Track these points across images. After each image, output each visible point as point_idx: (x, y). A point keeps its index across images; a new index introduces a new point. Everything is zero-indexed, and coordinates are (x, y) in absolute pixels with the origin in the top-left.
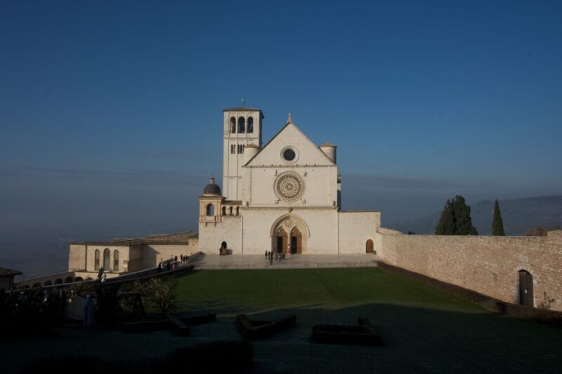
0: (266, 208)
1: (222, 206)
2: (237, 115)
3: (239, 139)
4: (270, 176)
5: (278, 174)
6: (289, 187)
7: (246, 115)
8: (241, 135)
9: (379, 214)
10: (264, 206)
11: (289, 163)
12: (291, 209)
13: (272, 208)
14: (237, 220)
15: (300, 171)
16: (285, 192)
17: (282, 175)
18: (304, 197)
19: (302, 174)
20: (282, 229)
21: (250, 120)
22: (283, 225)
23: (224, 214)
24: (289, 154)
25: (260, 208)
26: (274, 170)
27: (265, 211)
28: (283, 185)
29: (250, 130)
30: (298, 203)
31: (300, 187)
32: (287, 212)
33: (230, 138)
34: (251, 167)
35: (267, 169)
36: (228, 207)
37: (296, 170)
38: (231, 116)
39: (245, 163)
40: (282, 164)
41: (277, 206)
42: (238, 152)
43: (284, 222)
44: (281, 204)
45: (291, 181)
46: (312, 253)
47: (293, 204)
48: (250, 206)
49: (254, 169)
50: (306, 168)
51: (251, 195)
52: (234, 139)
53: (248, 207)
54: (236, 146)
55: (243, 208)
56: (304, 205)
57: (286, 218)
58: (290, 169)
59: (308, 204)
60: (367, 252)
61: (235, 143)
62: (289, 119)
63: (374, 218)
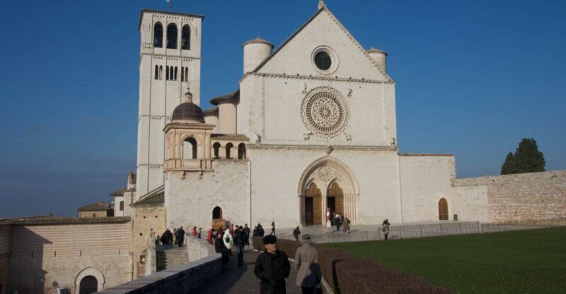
0: (289, 147)
1: (213, 142)
2: (165, 20)
3: (169, 57)
4: (295, 92)
5: (308, 91)
6: (325, 113)
7: (180, 22)
8: (171, 52)
9: (453, 158)
10: (286, 143)
11: (324, 72)
12: (331, 149)
13: (300, 147)
14: (240, 166)
15: (342, 88)
16: (319, 119)
17: (314, 92)
18: (348, 130)
19: (345, 93)
20: (313, 185)
21: (186, 30)
22: (315, 175)
23: (217, 157)
24: (322, 60)
25: (281, 147)
26: (302, 82)
27: (288, 152)
28: (315, 109)
29: (186, 46)
30: (339, 139)
31: (341, 114)
32: (324, 154)
33: (153, 55)
34: (264, 75)
35: (289, 81)
36: (223, 143)
37: (335, 85)
38: (156, 20)
39: (253, 69)
40: (314, 75)
41: (307, 143)
42: (167, 78)
43: (316, 171)
44: (314, 140)
45: (327, 103)
46: (364, 223)
47: (332, 142)
48: (262, 142)
49: (268, 80)
50: (349, 83)
51: (264, 124)
52: (160, 56)
53: (259, 145)
54: (164, 68)
55: (253, 147)
56: (349, 143)
57: (321, 164)
58: (326, 83)
59: (354, 143)
60: (441, 218)
61: (162, 63)
62: (321, 5)
63: (446, 165)
